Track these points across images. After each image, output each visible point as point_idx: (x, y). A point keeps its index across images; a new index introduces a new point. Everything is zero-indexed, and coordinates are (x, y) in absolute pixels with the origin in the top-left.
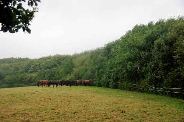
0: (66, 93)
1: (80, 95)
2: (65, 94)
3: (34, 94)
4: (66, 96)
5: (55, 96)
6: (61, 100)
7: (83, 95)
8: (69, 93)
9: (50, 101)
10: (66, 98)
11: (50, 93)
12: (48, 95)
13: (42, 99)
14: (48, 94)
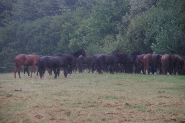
0: (109, 94)
1: (157, 103)
2: (107, 97)
3: (11, 96)
4: (112, 102)
5: (80, 103)
6: (103, 117)
7: (164, 100)
8: (117, 94)
9: (66, 117)
10: (114, 110)
11: (59, 94)
12: (54, 100)
13: (41, 112)
14: (55, 98)
